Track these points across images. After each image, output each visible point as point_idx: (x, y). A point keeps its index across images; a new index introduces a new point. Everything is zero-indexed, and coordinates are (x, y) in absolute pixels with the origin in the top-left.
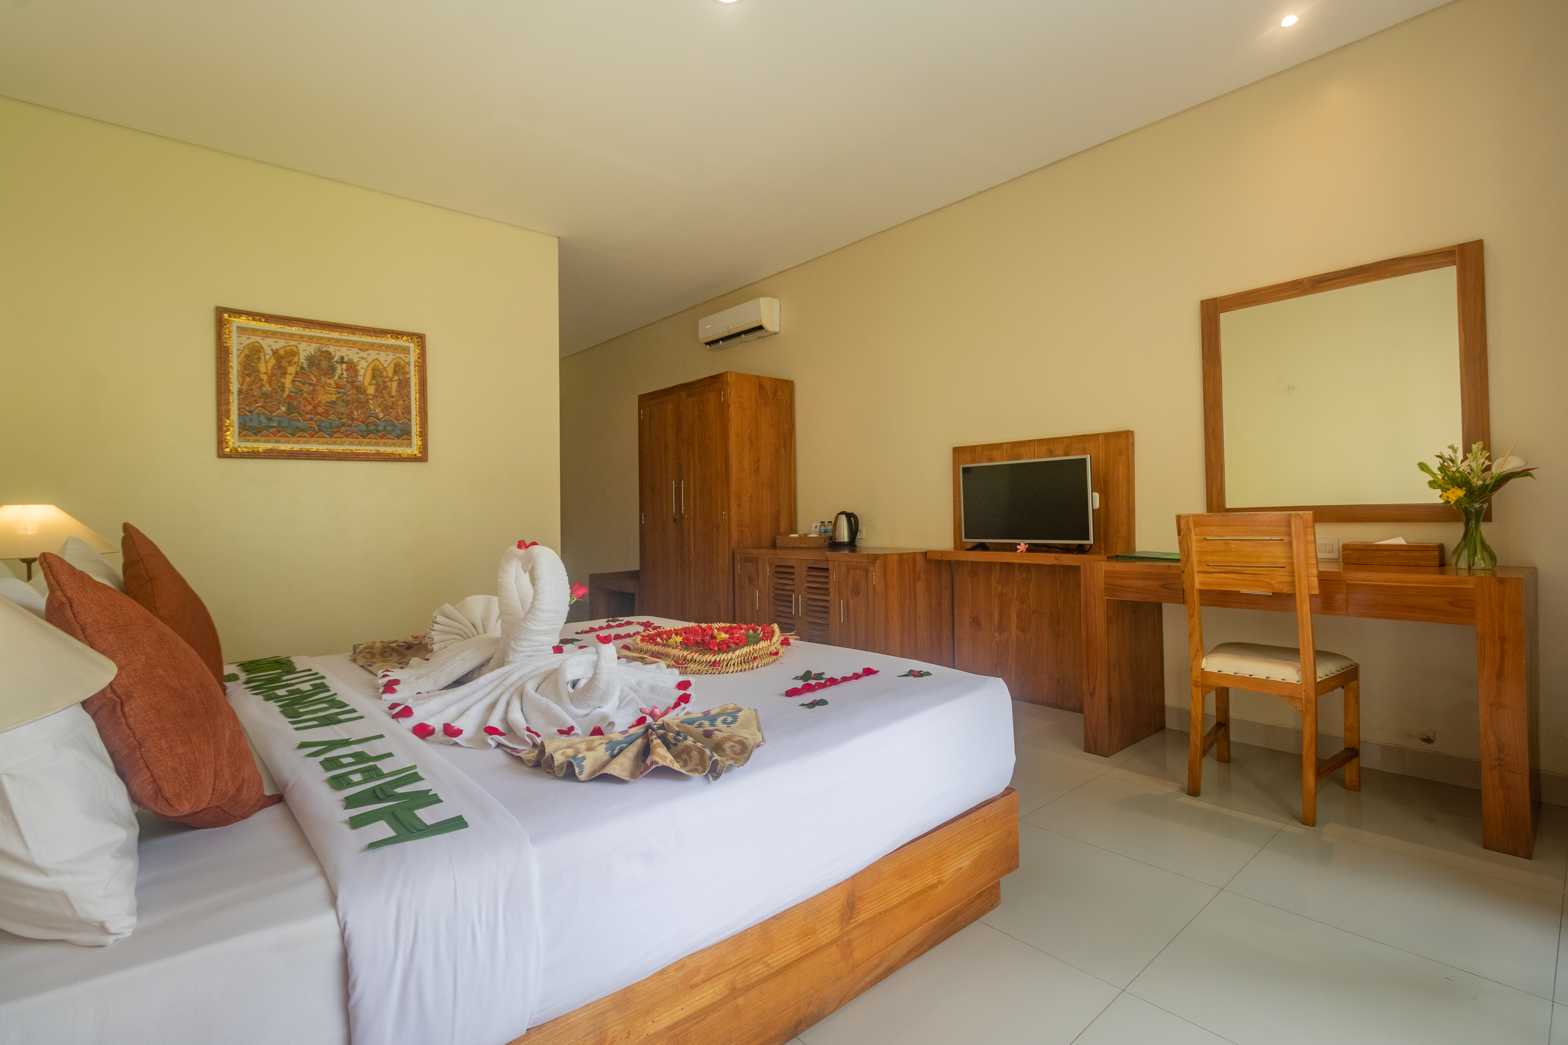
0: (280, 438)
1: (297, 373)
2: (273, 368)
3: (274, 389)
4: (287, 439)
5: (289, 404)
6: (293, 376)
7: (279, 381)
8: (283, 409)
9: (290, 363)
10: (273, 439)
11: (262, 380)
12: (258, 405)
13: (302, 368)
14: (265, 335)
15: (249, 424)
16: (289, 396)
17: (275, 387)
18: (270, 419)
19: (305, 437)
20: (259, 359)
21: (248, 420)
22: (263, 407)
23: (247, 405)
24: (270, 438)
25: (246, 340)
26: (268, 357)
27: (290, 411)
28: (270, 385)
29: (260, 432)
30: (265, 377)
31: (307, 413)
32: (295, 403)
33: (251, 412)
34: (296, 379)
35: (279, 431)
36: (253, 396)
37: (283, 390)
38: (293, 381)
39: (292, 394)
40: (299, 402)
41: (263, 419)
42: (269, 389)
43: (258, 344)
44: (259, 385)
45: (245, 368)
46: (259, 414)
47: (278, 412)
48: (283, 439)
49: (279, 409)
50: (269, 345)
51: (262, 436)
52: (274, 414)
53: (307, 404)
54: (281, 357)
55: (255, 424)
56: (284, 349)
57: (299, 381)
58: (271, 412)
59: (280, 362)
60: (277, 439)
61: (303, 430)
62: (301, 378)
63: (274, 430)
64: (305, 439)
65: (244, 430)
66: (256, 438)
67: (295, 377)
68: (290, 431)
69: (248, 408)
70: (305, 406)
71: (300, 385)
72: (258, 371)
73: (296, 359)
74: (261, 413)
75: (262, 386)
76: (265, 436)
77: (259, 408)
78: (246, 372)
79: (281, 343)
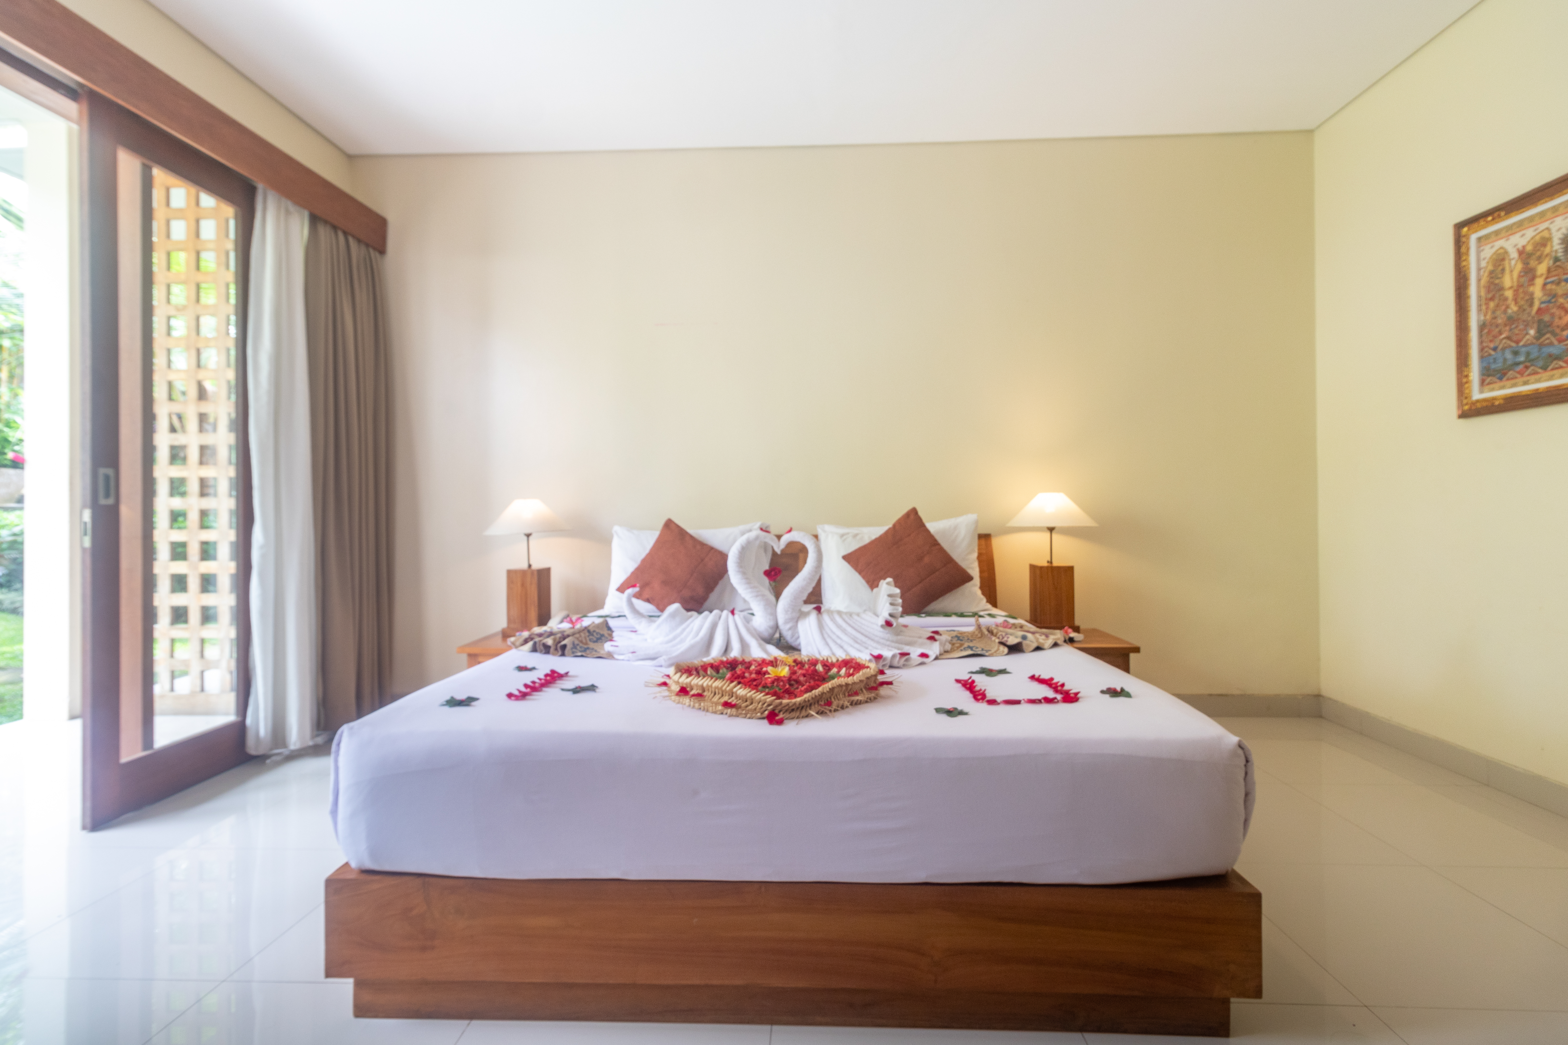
0: (1528, 378)
1: (1549, 270)
2: (1520, 276)
3: (1520, 307)
4: (1537, 377)
5: (1540, 322)
6: (1544, 277)
7: (1525, 293)
8: (1532, 332)
9: (1540, 259)
10: (1521, 380)
11: (1506, 299)
12: (1503, 336)
13: (1557, 260)
14: (1510, 232)
15: (1493, 366)
16: (1539, 309)
17: (1522, 303)
18: (1516, 353)
19: (1561, 367)
20: (1503, 270)
21: (1491, 361)
22: (1508, 338)
23: (1491, 341)
24: (1517, 380)
25: (1488, 252)
26: (1513, 262)
27: (1540, 333)
28: (1516, 303)
29: (1505, 374)
30: (1509, 294)
31: (1563, 330)
32: (1546, 318)
33: (1495, 349)
34: (1549, 280)
35: (1527, 367)
36: (1497, 326)
37: (1531, 305)
38: (1545, 285)
39: (1543, 306)
40: (1553, 315)
41: (1508, 355)
42: (1515, 308)
43: (1502, 251)
44: (1503, 307)
45: (1489, 290)
46: (1503, 349)
47: (1524, 340)
48: (1533, 378)
49: (1527, 334)
50: (1513, 244)
51: (1508, 379)
52: (1521, 344)
53: (1563, 313)
54: (1530, 255)
55: (1499, 365)
56: (1532, 241)
57: (1552, 282)
58: (1517, 342)
59: (1528, 264)
60: (1525, 379)
61: (1558, 358)
62: (1555, 276)
63: (1521, 367)
64: (1560, 371)
65: (1489, 376)
66: (1502, 384)
67: (1547, 278)
68: (1541, 363)
69: (1492, 345)
70: (1560, 318)
71: (1554, 287)
72: (1502, 289)
73: (1547, 250)
74: (1506, 348)
75: (1508, 307)
76: (1512, 379)
77: (1504, 341)
78: (1490, 296)
79: (1530, 233)
